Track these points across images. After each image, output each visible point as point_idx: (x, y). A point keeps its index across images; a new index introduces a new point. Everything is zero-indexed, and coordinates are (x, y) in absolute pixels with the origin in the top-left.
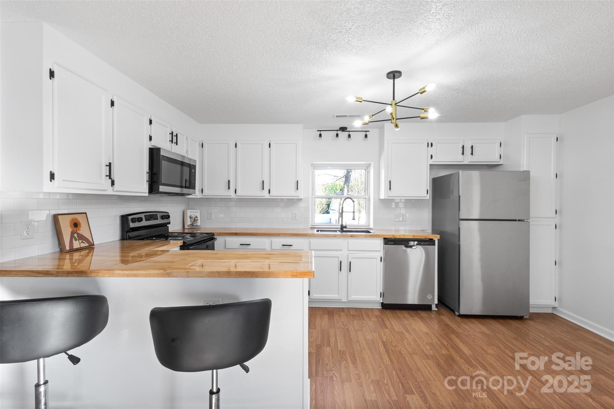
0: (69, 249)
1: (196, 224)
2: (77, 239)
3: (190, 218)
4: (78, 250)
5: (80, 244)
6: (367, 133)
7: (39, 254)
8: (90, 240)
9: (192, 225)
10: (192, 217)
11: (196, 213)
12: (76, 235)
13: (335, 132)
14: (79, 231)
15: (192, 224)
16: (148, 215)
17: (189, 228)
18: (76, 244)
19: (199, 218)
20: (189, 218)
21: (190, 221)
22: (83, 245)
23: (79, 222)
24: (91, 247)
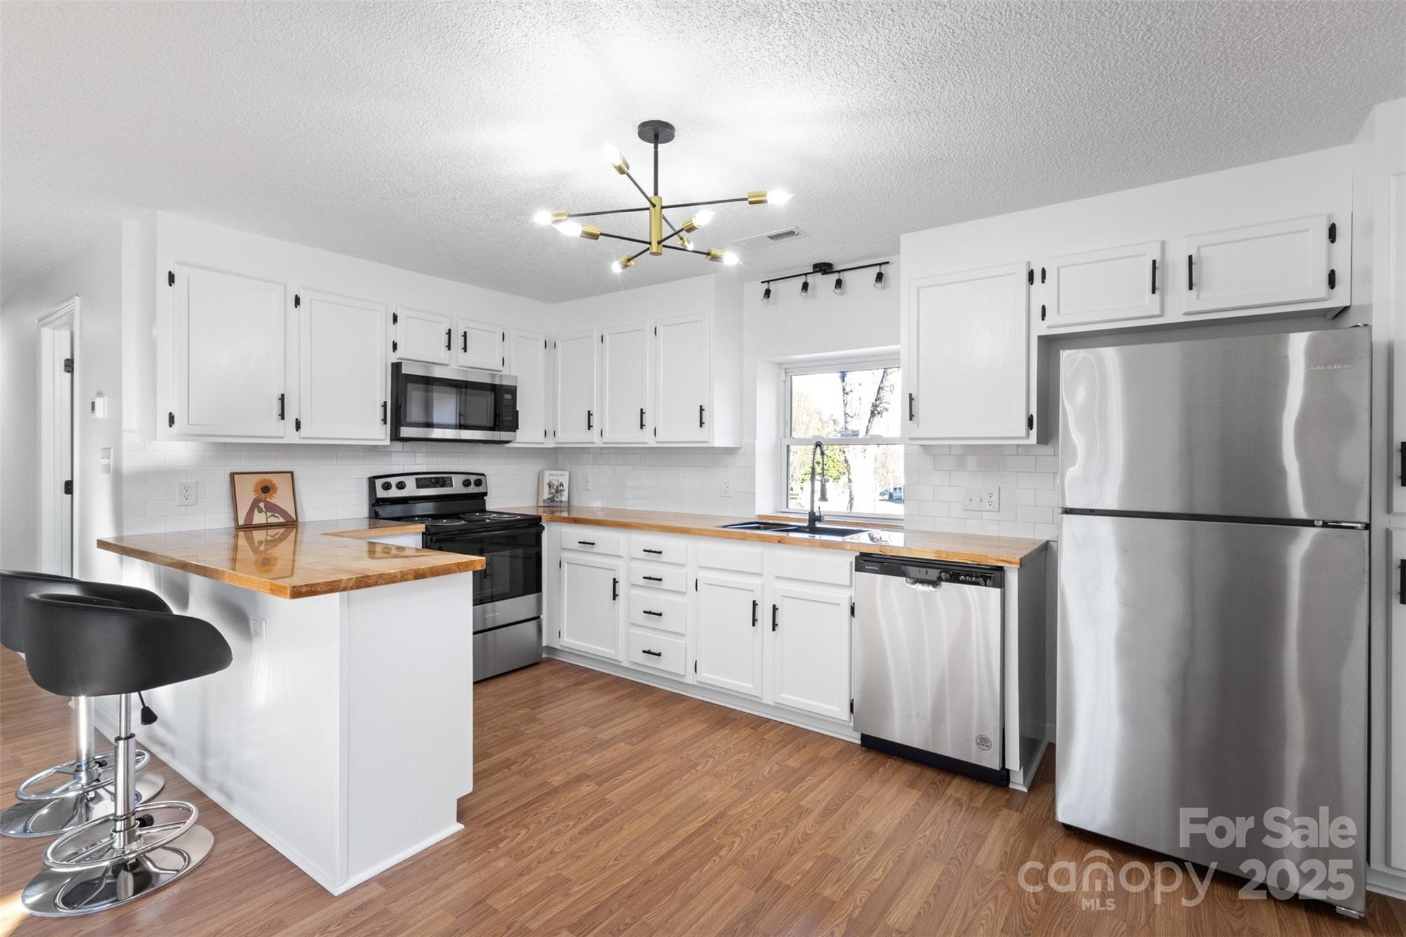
0: (242, 524)
1: (560, 498)
2: (264, 510)
3: (550, 486)
4: (260, 527)
5: (267, 518)
6: (884, 269)
7: (207, 528)
8: (290, 513)
9: (552, 500)
10: (553, 485)
11: (562, 478)
12: (262, 505)
13: (802, 280)
14: (270, 498)
15: (553, 497)
16: (421, 479)
17: (546, 505)
18: (259, 518)
19: (566, 487)
20: (548, 486)
21: (548, 491)
22: (272, 520)
23: (274, 484)
24: (291, 524)
